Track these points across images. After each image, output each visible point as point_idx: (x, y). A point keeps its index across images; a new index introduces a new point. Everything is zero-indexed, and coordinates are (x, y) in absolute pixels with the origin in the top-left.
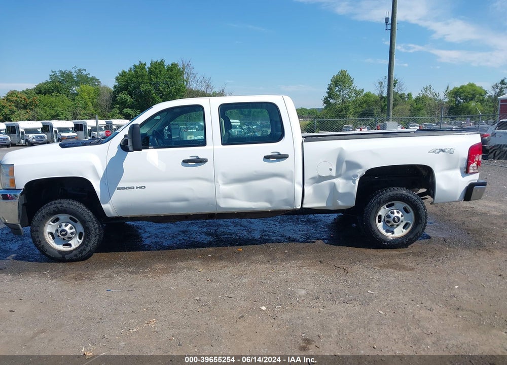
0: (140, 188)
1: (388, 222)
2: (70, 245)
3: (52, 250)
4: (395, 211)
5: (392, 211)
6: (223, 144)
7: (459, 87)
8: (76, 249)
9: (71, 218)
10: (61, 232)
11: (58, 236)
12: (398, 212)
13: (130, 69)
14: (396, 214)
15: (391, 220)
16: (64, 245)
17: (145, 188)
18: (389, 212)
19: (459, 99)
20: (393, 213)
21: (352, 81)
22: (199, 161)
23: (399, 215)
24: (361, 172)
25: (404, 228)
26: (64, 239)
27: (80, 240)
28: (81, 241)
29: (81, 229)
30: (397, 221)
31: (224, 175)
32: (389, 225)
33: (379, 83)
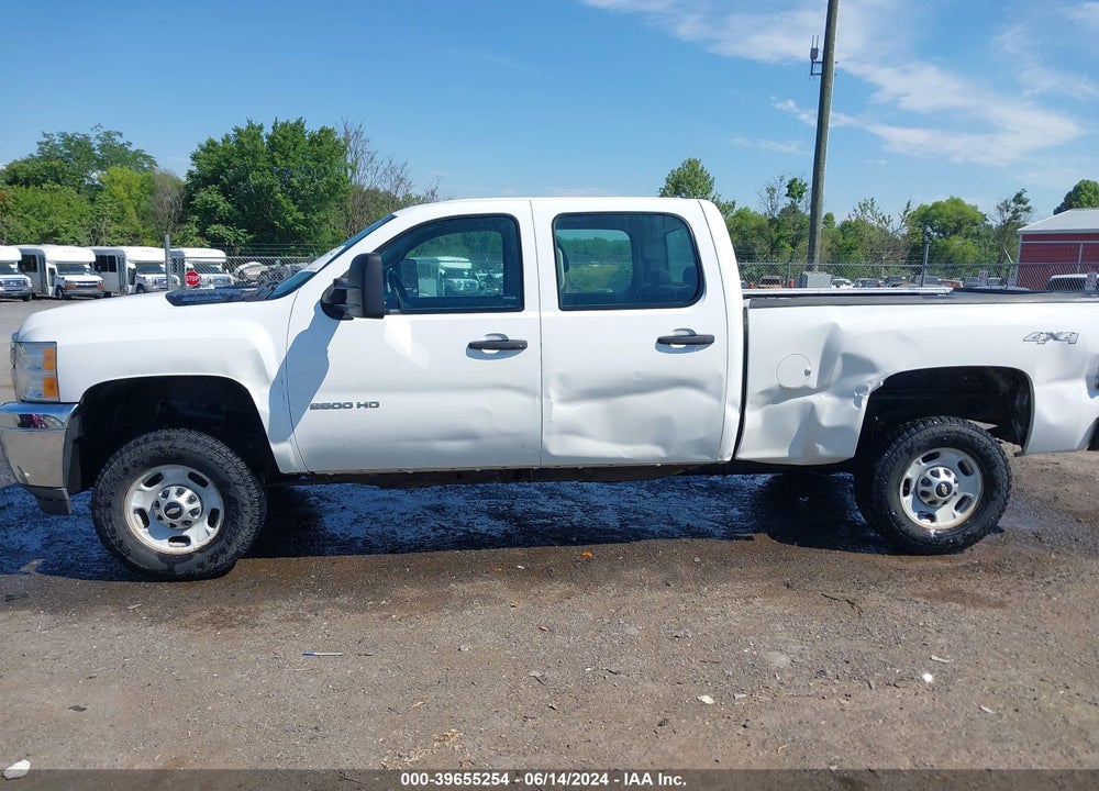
0: (366, 405)
1: (925, 494)
2: (187, 540)
3: (142, 551)
4: (941, 470)
5: (934, 469)
6: (563, 308)
7: (930, 205)
8: (201, 550)
9: (192, 476)
10: (167, 509)
11: (160, 518)
12: (947, 473)
13: (227, 136)
14: (943, 477)
15: (933, 490)
16: (172, 540)
17: (378, 406)
18: (928, 473)
19: (929, 229)
20: (936, 474)
21: (711, 183)
22: (507, 346)
23: (951, 480)
24: (874, 381)
25: (956, 508)
26: (172, 526)
27: (211, 529)
28: (214, 532)
29: (214, 500)
30: (944, 492)
31: (564, 380)
32: (926, 501)
33: (768, 190)
